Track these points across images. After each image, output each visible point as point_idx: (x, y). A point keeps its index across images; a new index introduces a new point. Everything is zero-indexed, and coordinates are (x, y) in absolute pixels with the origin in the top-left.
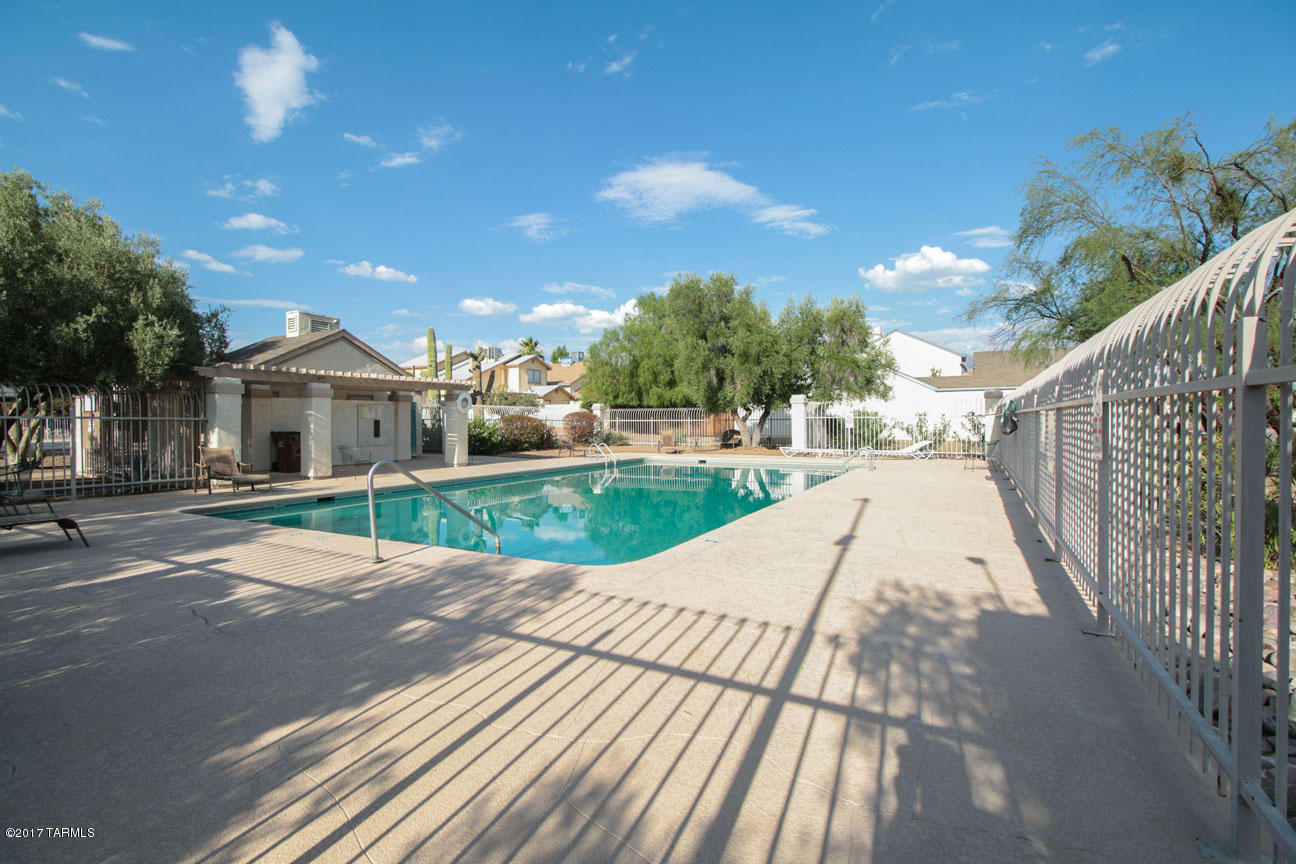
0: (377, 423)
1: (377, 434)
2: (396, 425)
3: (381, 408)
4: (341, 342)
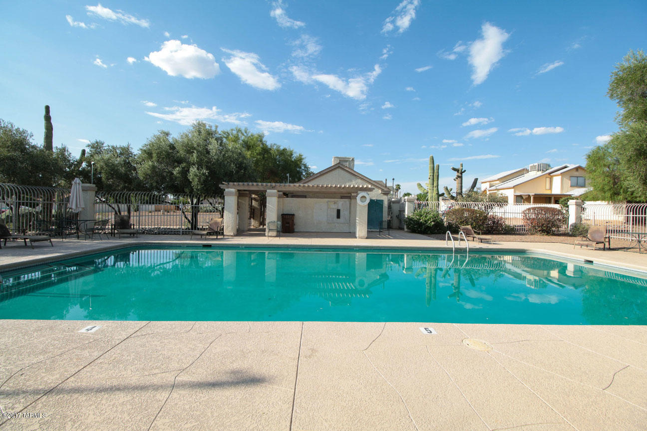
0: (339, 211)
1: (338, 216)
2: (350, 213)
3: (341, 203)
4: (338, 169)
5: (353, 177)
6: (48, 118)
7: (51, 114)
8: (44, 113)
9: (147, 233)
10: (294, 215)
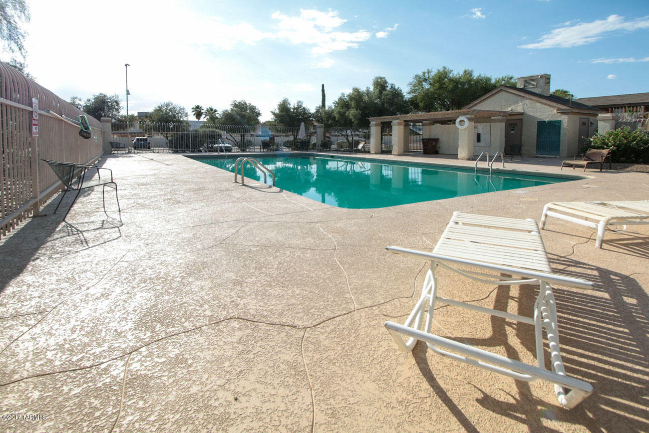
0: (479, 136)
2: (490, 137)
3: (481, 127)
4: (501, 92)
5: (519, 98)
6: (323, 91)
7: (325, 89)
8: (321, 88)
9: (340, 146)
10: (438, 139)
